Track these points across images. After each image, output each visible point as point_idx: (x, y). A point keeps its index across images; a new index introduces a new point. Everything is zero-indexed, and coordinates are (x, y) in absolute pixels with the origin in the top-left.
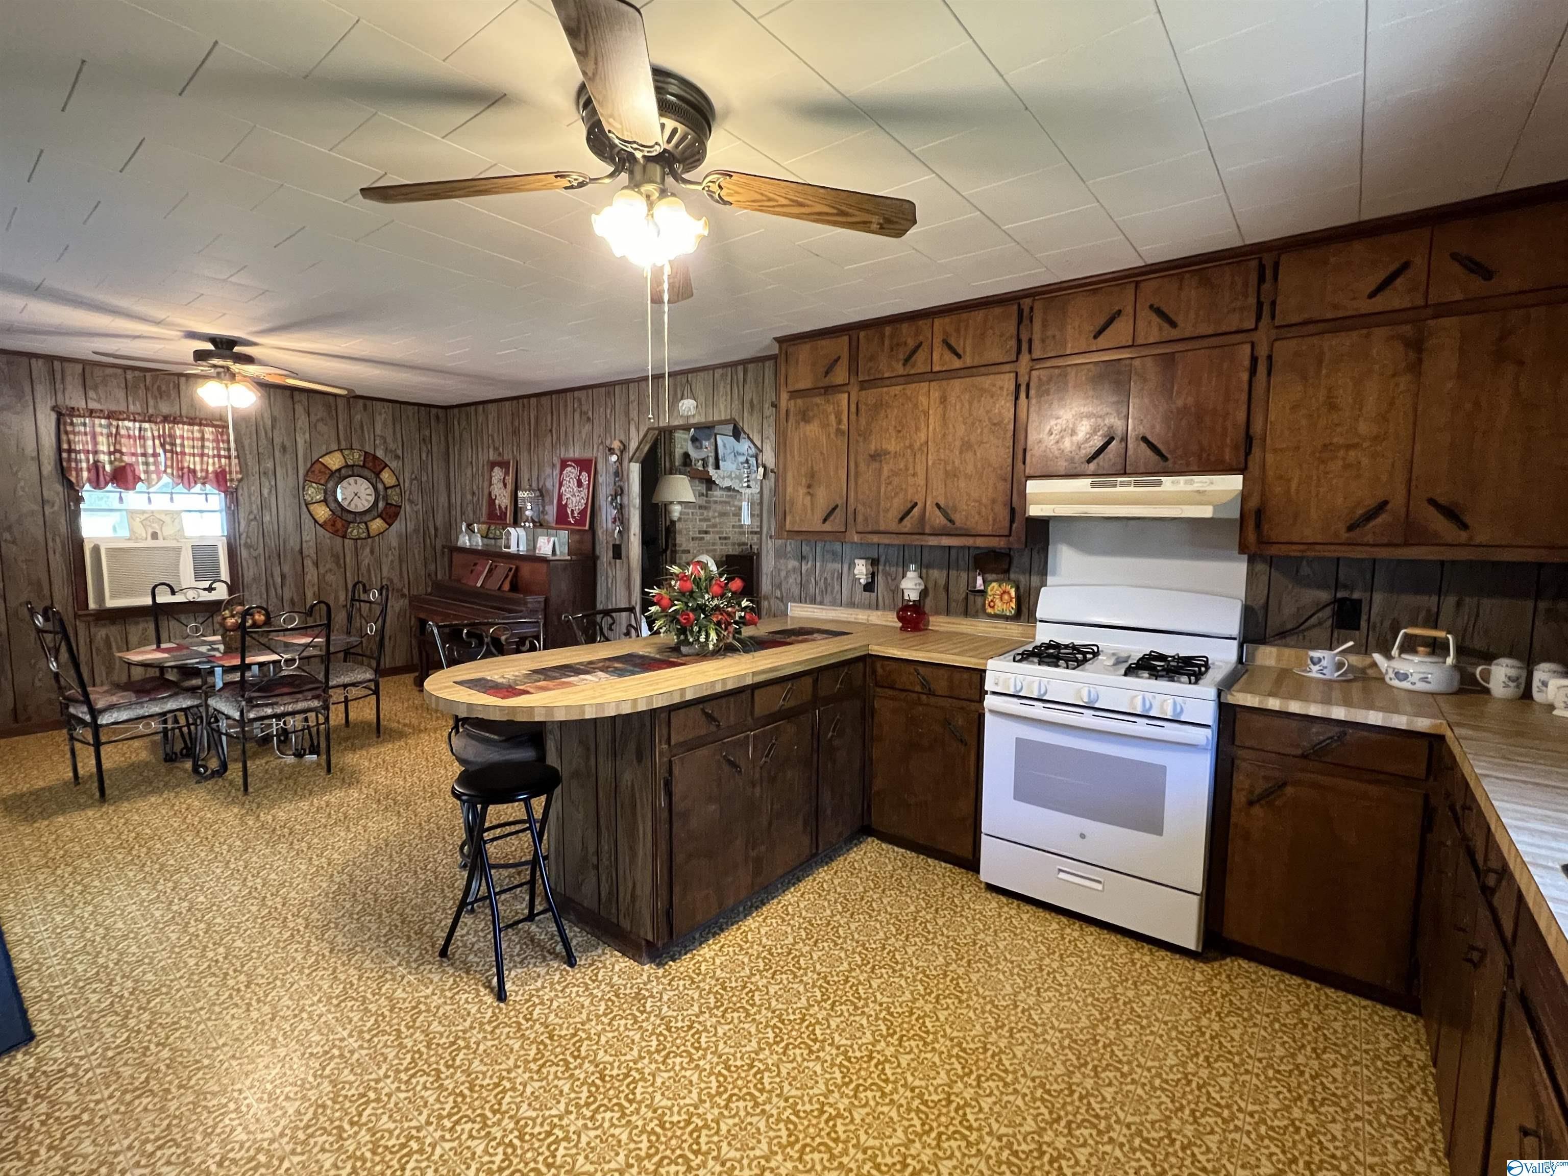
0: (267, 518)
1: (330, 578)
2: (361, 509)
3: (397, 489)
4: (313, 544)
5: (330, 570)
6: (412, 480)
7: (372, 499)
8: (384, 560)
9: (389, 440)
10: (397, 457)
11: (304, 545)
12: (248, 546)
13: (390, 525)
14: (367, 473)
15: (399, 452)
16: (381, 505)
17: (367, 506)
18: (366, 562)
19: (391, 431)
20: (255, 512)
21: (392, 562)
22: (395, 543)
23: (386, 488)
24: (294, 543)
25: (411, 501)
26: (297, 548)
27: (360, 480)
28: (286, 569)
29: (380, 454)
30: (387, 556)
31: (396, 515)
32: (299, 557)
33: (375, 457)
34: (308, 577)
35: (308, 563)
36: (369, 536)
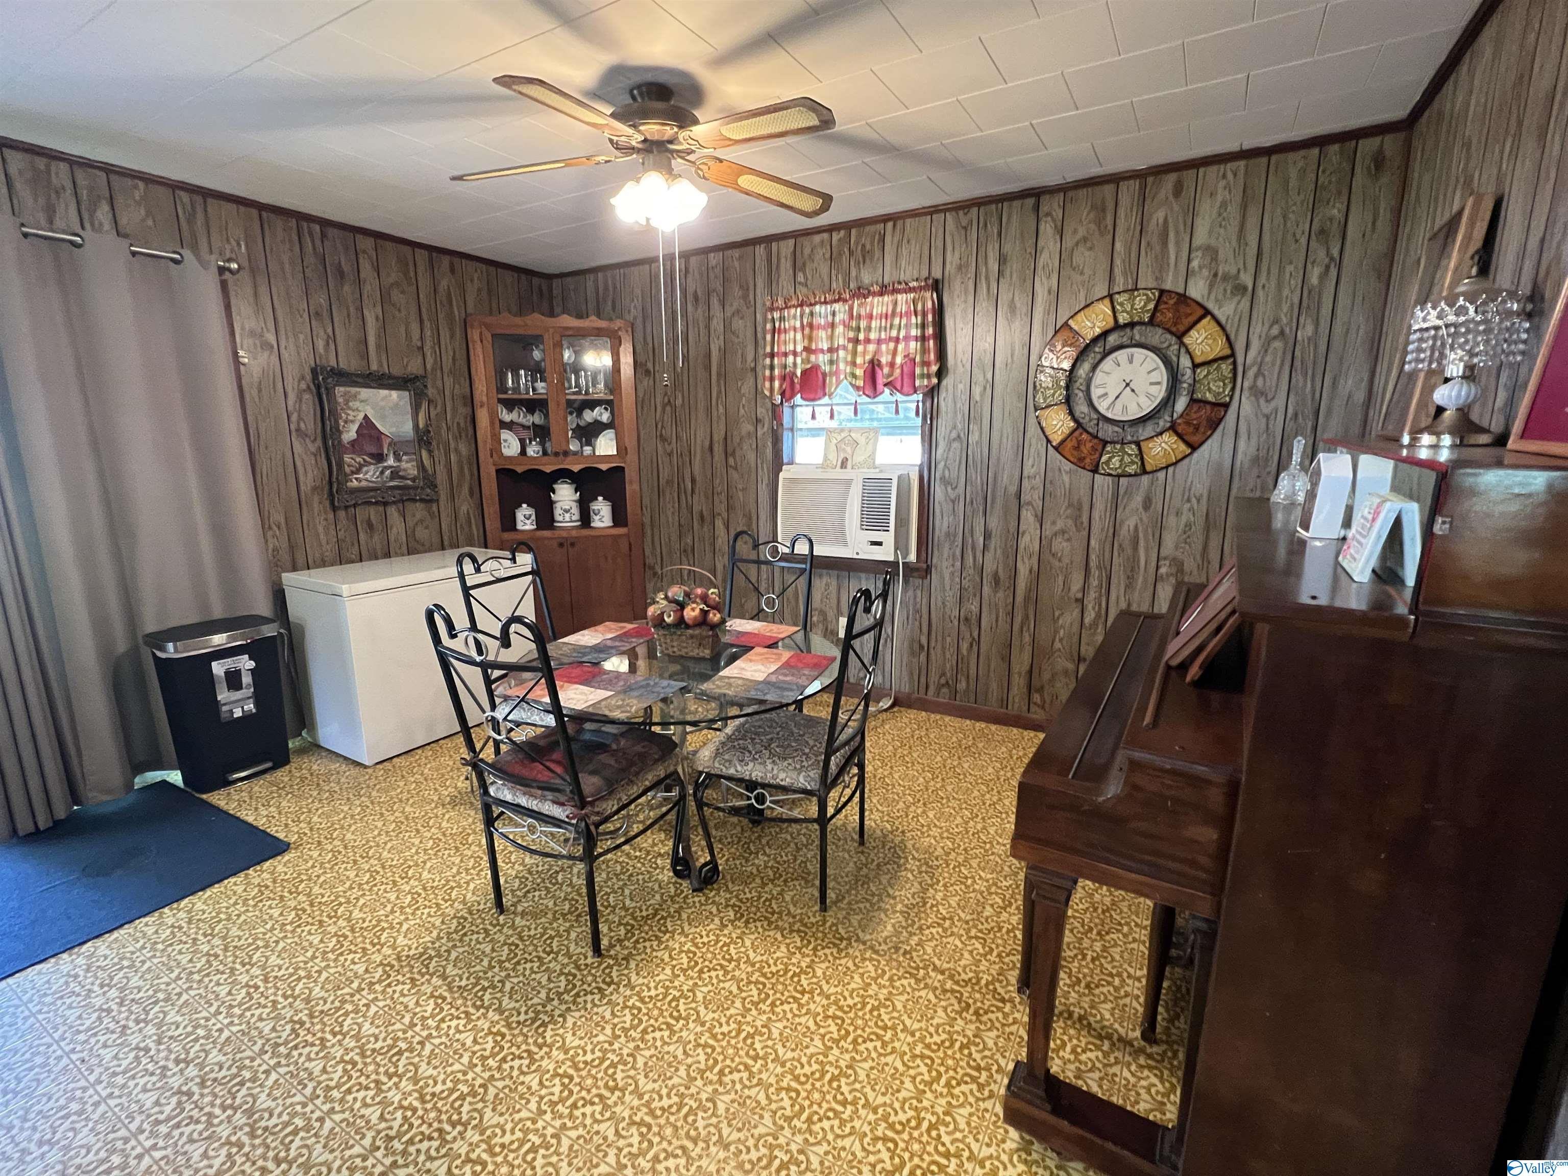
0: (974, 437)
1: (1060, 545)
2: (1134, 413)
3: (1226, 368)
4: (1038, 482)
5: (1063, 532)
6: (1268, 342)
7: (1160, 393)
8: (1171, 521)
9: (1225, 251)
10: (1240, 289)
11: (1025, 483)
12: (945, 482)
13: (1194, 448)
14: (1157, 336)
15: (1247, 279)
16: (1181, 404)
17: (1148, 406)
18: (1131, 522)
19: (1233, 229)
20: (960, 426)
21: (1188, 525)
22: (1200, 487)
23: (1195, 366)
24: (1007, 479)
25: (1257, 393)
26: (1013, 489)
27: (1139, 353)
28: (994, 523)
29: (1197, 290)
30: (1178, 514)
31: (1214, 424)
32: (1016, 502)
33: (1183, 298)
34: (1024, 541)
35: (1028, 516)
36: (1144, 472)
